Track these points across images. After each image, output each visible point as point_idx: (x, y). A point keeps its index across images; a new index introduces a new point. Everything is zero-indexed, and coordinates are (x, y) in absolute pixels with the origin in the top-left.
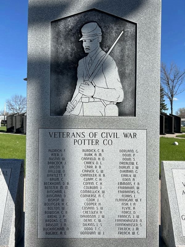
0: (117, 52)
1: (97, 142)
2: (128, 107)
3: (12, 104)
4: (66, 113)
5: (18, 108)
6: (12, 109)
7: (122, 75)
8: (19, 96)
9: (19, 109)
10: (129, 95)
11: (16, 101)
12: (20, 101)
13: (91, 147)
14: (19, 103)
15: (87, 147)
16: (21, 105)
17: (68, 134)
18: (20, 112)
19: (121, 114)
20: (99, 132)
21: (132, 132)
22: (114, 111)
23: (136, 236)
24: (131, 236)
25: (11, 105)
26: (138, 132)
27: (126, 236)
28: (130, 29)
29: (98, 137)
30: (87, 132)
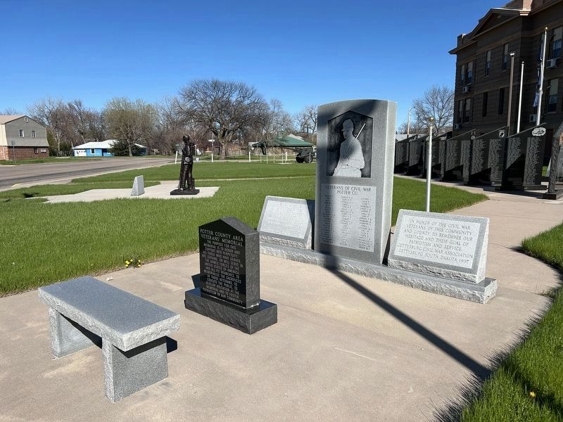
0: (362, 138)
1: (349, 193)
2: (366, 172)
3: (426, 110)
4: (334, 175)
5: (437, 117)
6: (426, 119)
7: (364, 152)
8: (442, 89)
9: (441, 118)
10: (368, 164)
11: (434, 102)
12: (442, 101)
13: (346, 195)
14: (440, 104)
15: (344, 195)
16: (444, 110)
17: (335, 187)
18: (441, 125)
19: (363, 176)
20: (351, 186)
21: (368, 187)
22: (359, 174)
23: (368, 250)
24: (366, 250)
25: (423, 111)
26: (372, 188)
27: (363, 250)
28: (369, 122)
29: (350, 190)
30: (344, 186)
